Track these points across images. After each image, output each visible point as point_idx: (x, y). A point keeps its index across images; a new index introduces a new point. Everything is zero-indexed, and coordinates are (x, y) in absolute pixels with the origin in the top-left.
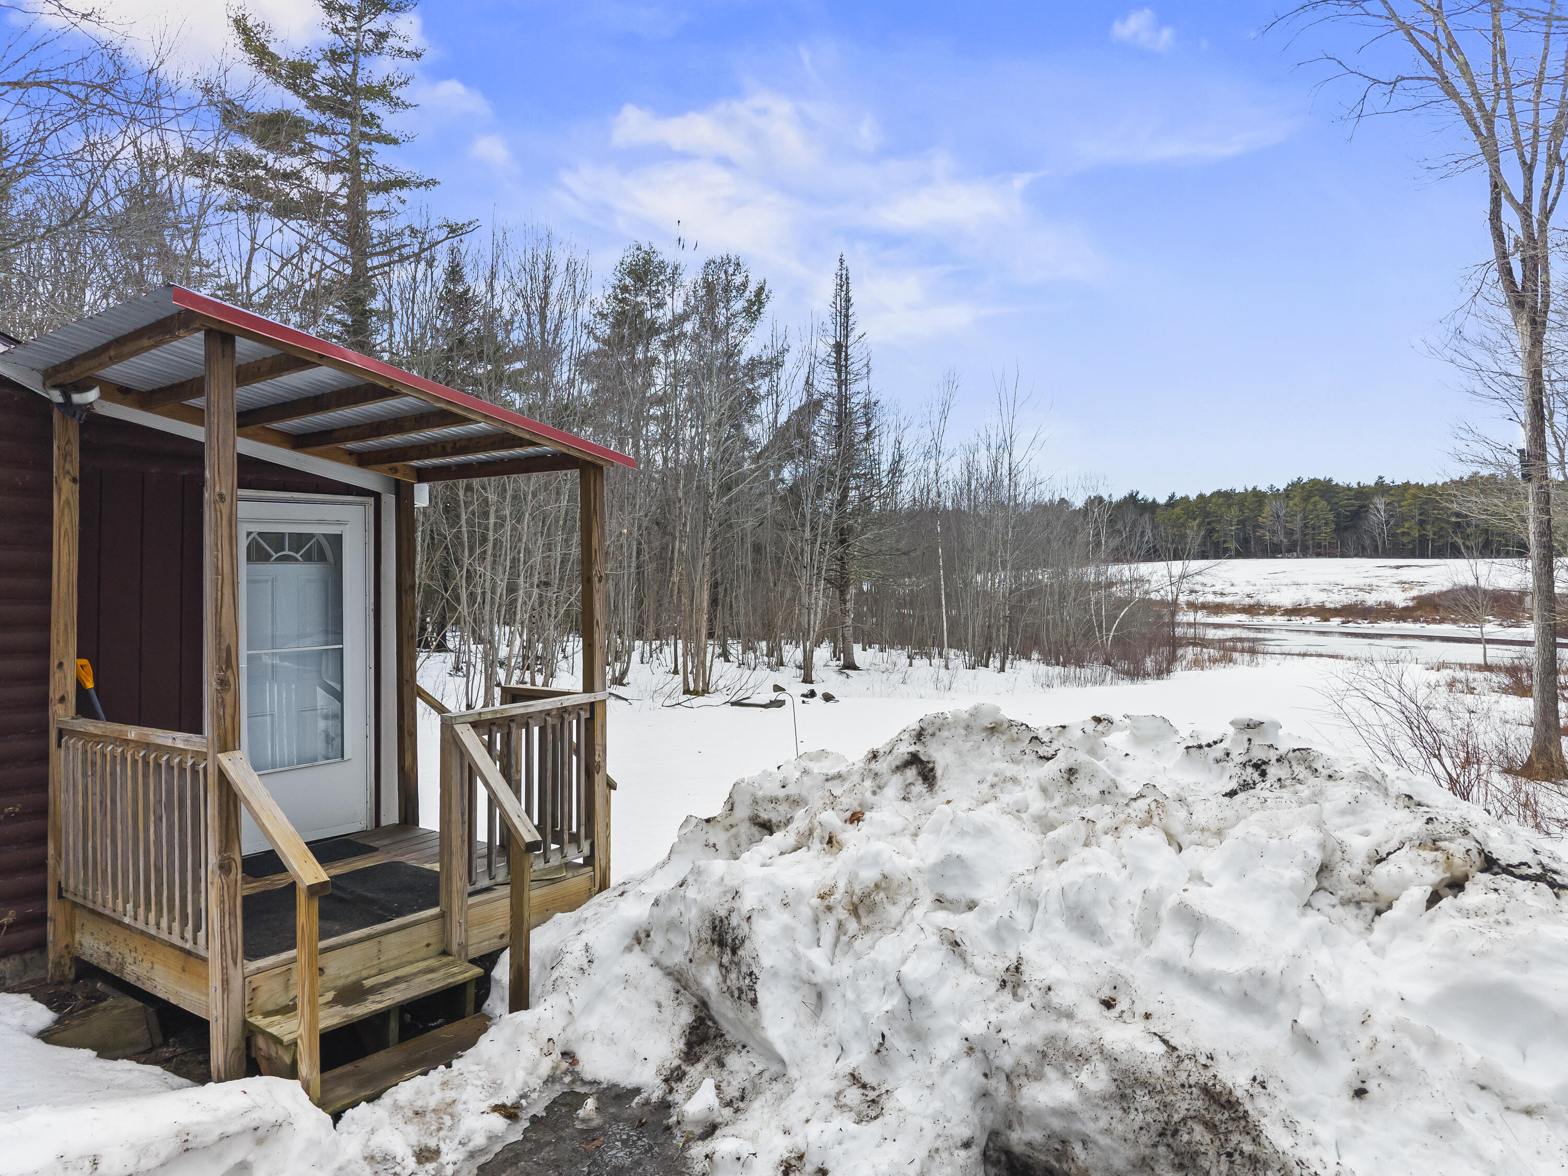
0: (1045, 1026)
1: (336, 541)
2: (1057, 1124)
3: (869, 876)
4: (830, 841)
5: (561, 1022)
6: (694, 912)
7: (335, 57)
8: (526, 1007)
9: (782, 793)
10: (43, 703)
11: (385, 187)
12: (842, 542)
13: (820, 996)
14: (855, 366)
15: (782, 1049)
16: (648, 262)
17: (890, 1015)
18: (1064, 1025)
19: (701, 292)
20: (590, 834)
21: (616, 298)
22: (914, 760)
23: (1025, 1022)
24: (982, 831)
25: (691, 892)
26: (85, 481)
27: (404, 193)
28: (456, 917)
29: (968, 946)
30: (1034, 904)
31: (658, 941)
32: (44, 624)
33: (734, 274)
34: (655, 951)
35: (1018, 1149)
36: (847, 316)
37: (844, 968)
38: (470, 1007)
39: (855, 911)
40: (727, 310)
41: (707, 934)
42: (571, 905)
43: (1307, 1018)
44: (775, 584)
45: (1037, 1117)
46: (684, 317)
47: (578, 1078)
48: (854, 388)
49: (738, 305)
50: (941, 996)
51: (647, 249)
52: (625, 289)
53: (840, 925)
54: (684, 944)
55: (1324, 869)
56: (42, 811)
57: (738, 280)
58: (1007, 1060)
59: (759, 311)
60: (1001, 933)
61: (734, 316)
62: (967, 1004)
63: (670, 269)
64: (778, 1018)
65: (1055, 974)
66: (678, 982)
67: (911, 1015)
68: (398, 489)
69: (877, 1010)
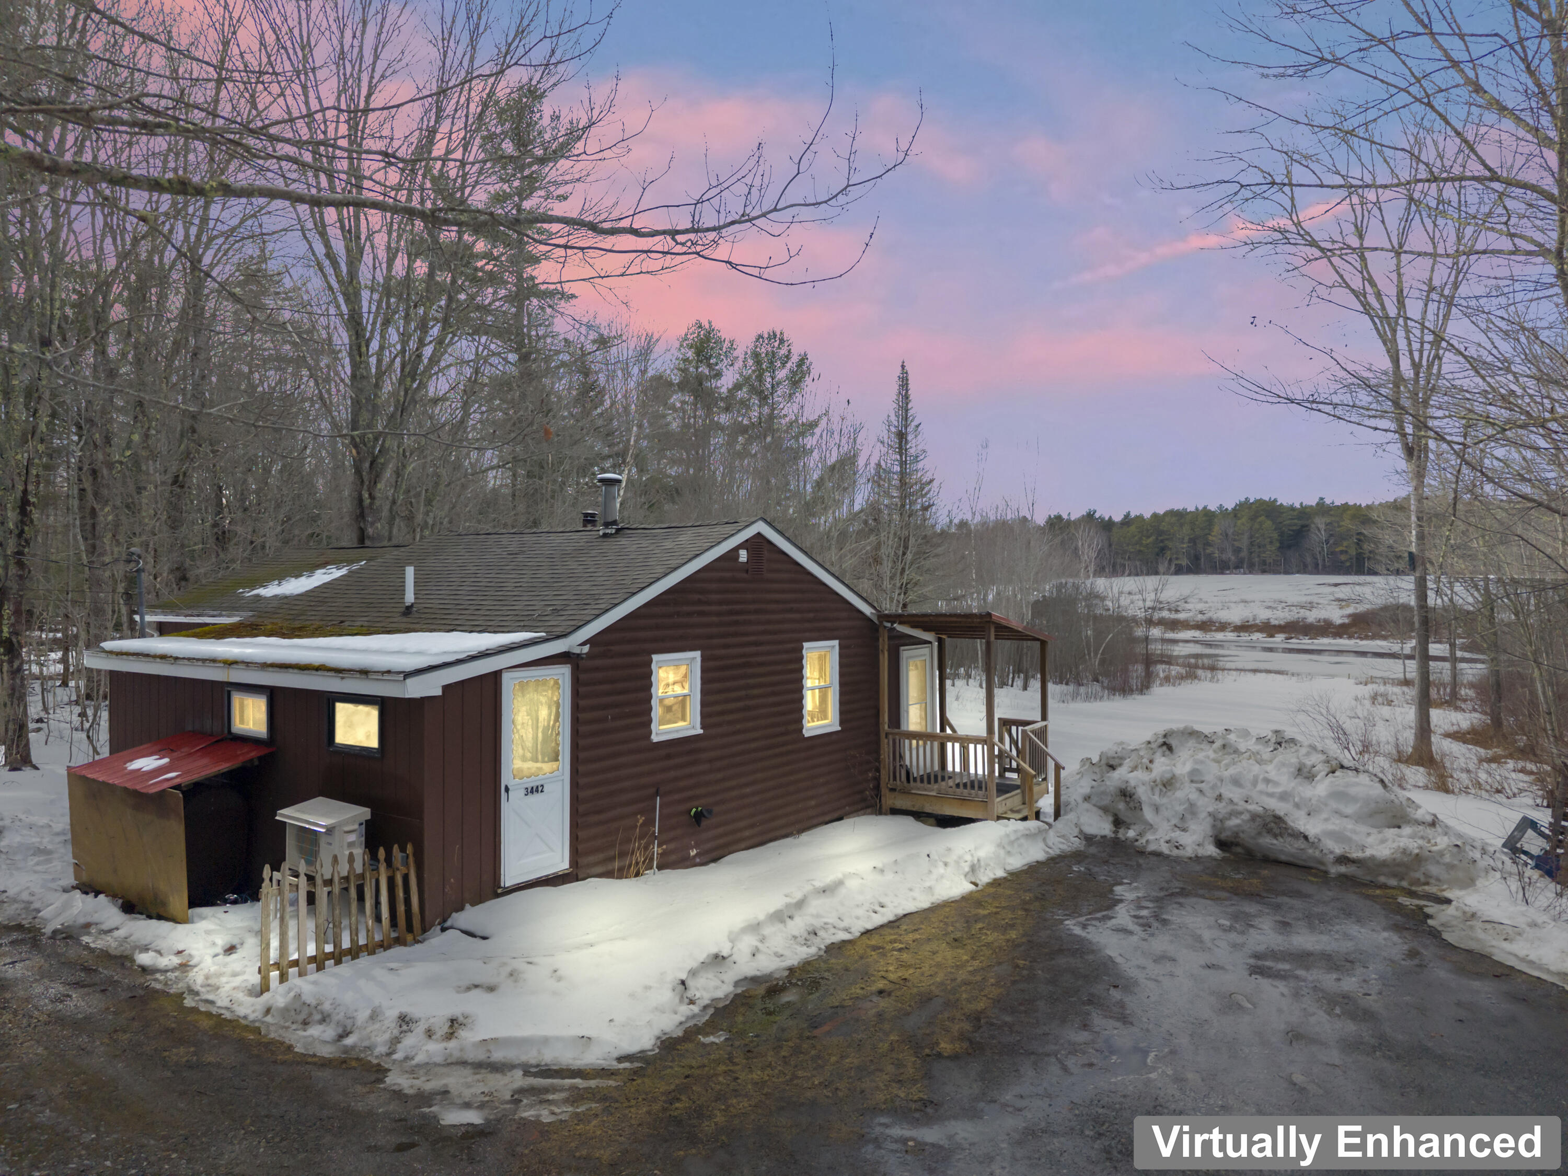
0: (1230, 808)
2: (1235, 829)
3: (1165, 776)
4: (1146, 768)
6: (1110, 788)
13: (1160, 807)
14: (914, 449)
15: (1151, 822)
17: (1184, 809)
18: (1235, 807)
19: (751, 362)
21: (681, 370)
22: (1165, 744)
23: (1224, 807)
25: (1105, 784)
29: (1204, 791)
30: (1222, 780)
36: (906, 410)
37: (1165, 800)
40: (773, 378)
41: (1117, 794)
43: (1297, 799)
45: (1230, 829)
48: (913, 468)
50: (1200, 803)
51: (707, 327)
53: (1161, 789)
54: (1107, 798)
55: (1299, 770)
59: (800, 380)
60: (1214, 787)
61: (779, 383)
62: (1206, 805)
63: (726, 345)
64: (1148, 814)
65: (1231, 796)
66: (1105, 809)
67: (1192, 809)
68: (940, 641)
69: (1180, 809)
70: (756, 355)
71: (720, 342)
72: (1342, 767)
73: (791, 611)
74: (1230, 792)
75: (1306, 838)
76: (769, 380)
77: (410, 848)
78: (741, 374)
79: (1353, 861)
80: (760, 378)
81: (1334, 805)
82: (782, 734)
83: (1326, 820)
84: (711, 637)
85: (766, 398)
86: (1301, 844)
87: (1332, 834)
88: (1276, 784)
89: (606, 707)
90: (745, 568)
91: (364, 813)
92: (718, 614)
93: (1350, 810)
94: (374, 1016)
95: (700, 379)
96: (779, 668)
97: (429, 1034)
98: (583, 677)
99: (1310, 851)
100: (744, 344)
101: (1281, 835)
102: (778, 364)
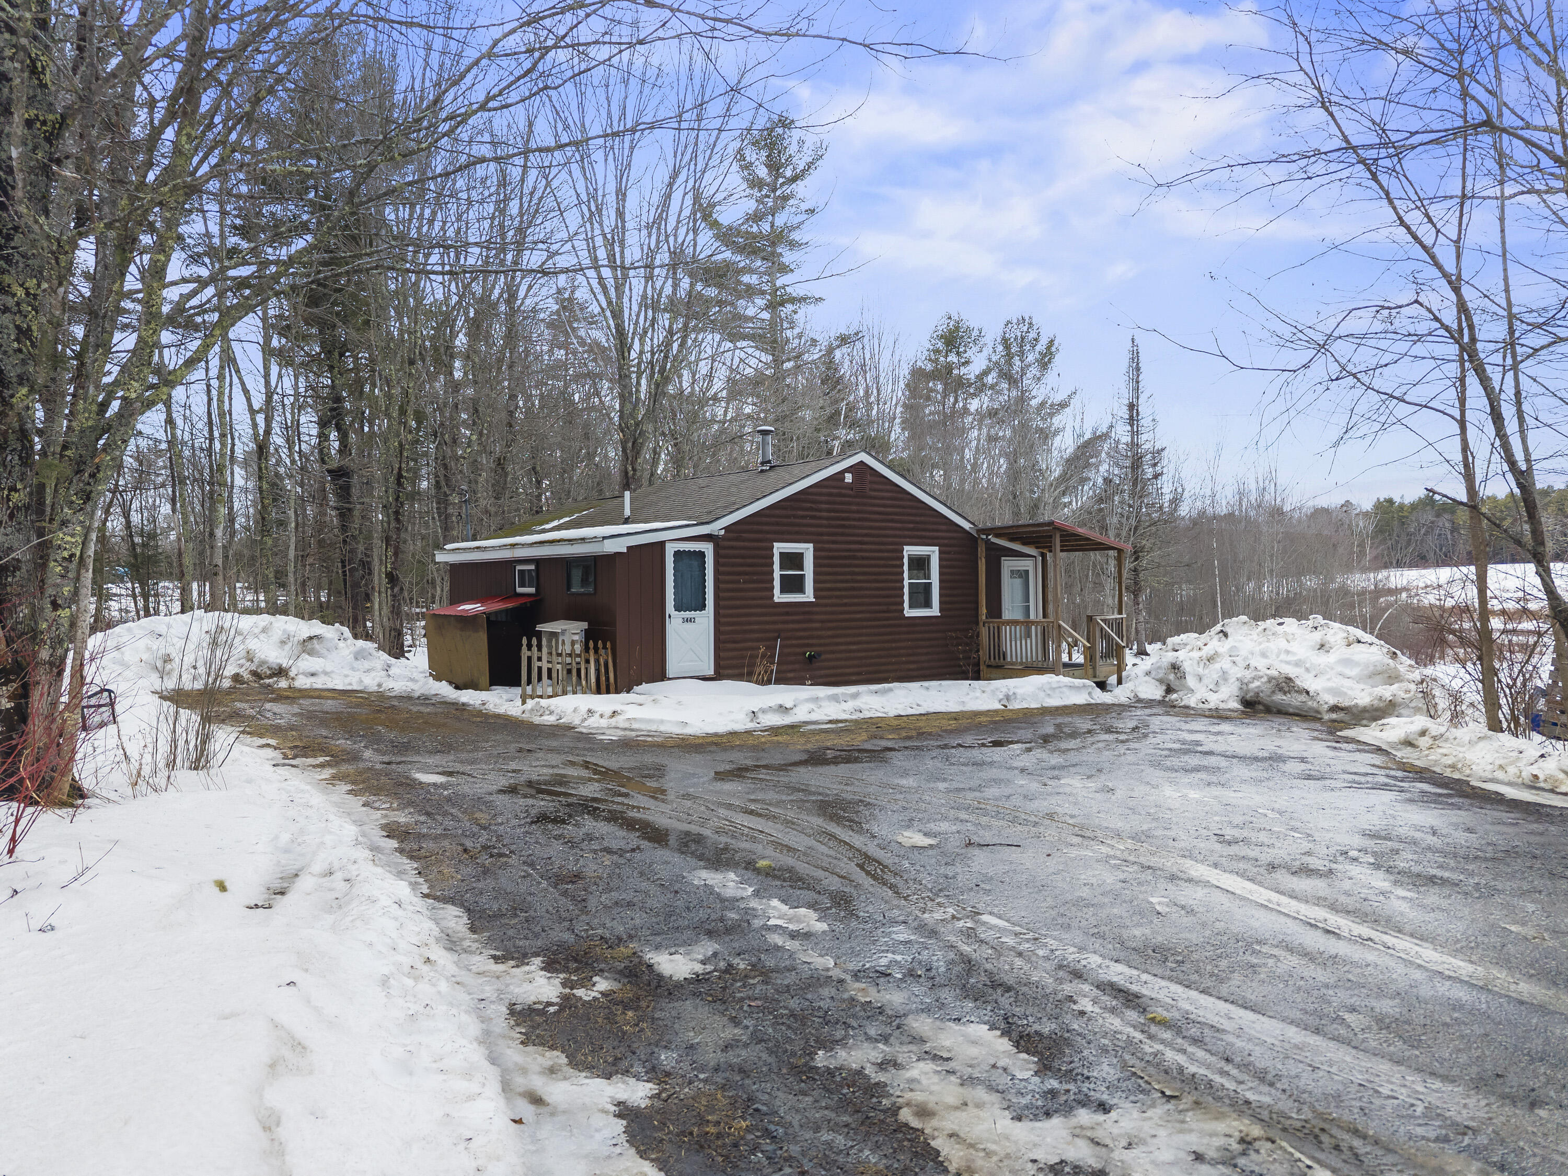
0: (1255, 673)
1: (1027, 572)
2: (1256, 690)
4: (1199, 648)
5: (1132, 687)
6: (1165, 665)
8: (1122, 684)
12: (1136, 559)
13: (1201, 677)
14: (1145, 421)
15: (1193, 687)
16: (957, 328)
17: (1219, 677)
18: (1258, 673)
19: (1000, 348)
21: (931, 359)
29: (1237, 662)
33: (1028, 331)
34: (1153, 675)
36: (1138, 382)
37: (1206, 671)
39: (1208, 660)
40: (1022, 362)
41: (1170, 667)
43: (1309, 665)
45: (1252, 690)
46: (986, 373)
47: (1140, 697)
48: (1144, 437)
49: (1031, 358)
51: (956, 317)
52: (937, 351)
53: (1205, 663)
54: (1162, 672)
57: (1032, 335)
58: (1246, 681)
59: (1050, 361)
60: (1245, 659)
61: (1028, 366)
62: (1237, 672)
63: (975, 333)
64: (1191, 681)
65: (1256, 665)
66: (1161, 681)
67: (1224, 675)
68: (1043, 556)
69: (1215, 676)
70: (1006, 343)
71: (969, 330)
72: (1359, 642)
73: (892, 521)
74: (1254, 662)
75: (1308, 693)
76: (1018, 363)
77: (608, 645)
78: (990, 360)
79: (1342, 709)
80: (1009, 363)
81: (1340, 669)
82: (884, 612)
83: (1329, 680)
84: (822, 534)
85: (1016, 382)
86: (1303, 698)
87: (1330, 690)
88: (1294, 654)
89: (739, 574)
90: (849, 486)
91: (584, 625)
92: (828, 519)
93: (1354, 672)
94: (575, 710)
95: (949, 368)
96: (882, 562)
97: (602, 716)
98: (722, 552)
99: (1310, 703)
100: (993, 333)
101: (1289, 692)
102: (1028, 347)
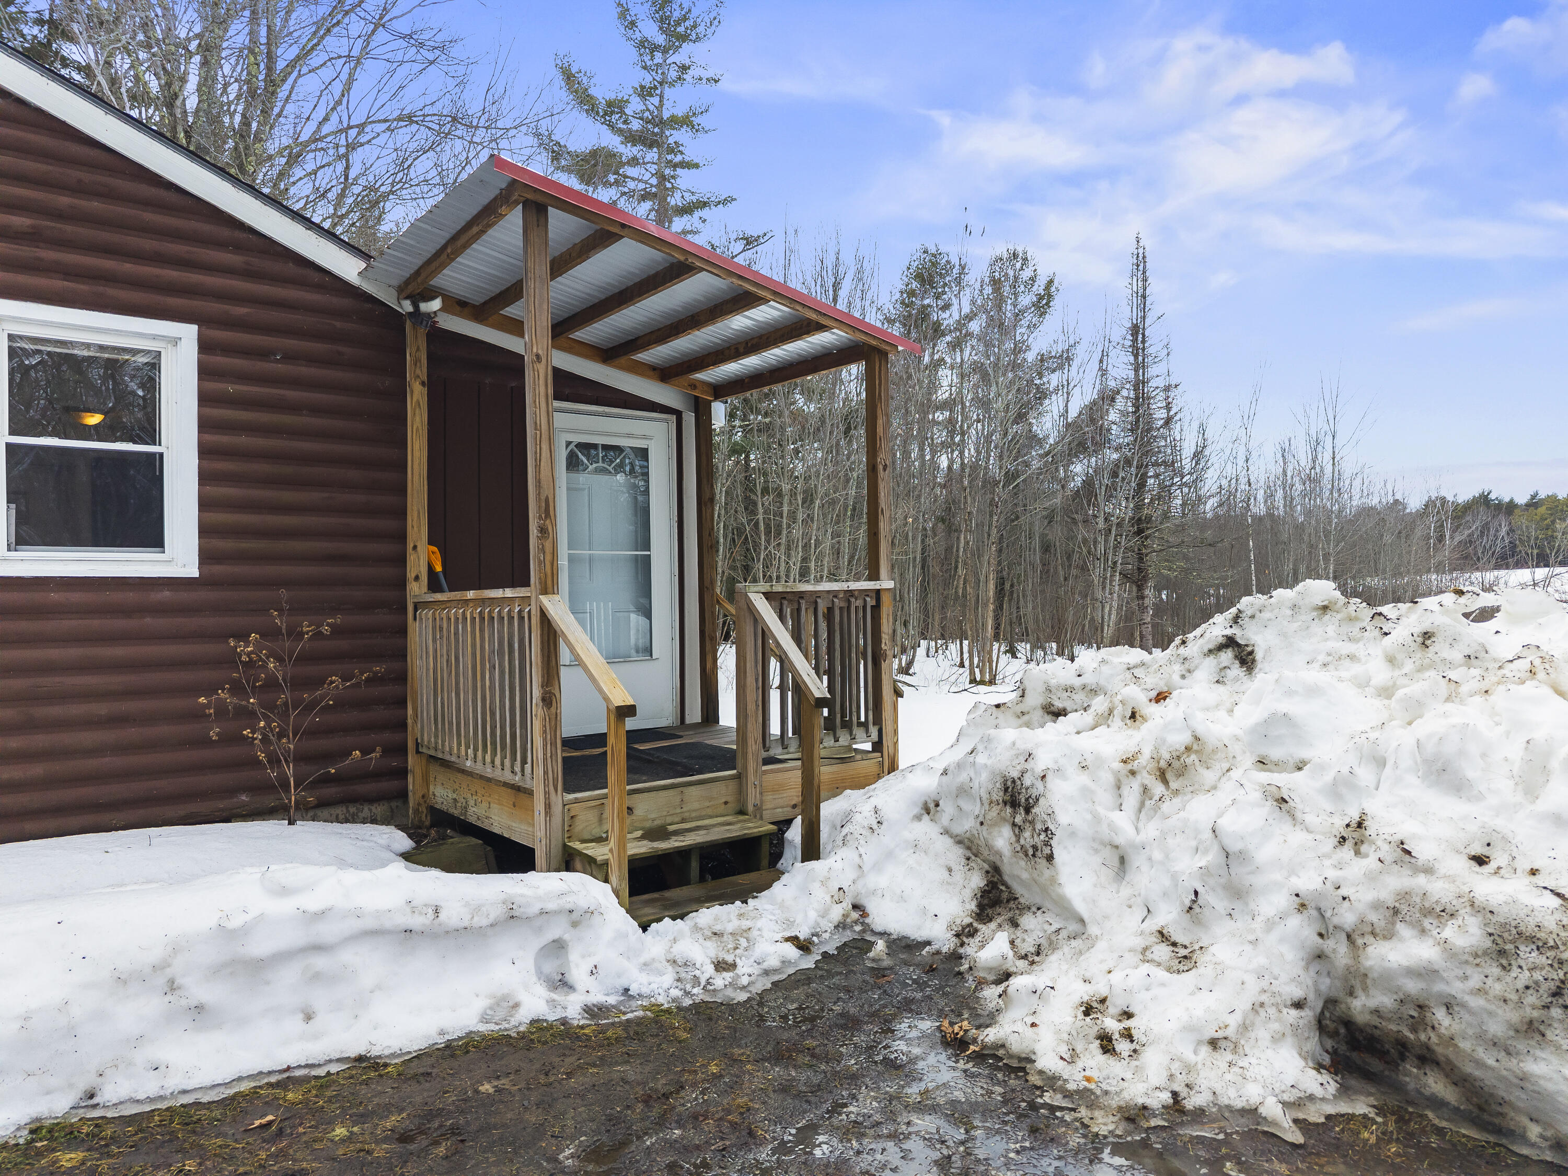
0: (1396, 882)
1: (643, 453)
2: (1412, 987)
3: (1180, 739)
4: (1133, 716)
5: (851, 874)
6: (985, 776)
7: (644, 92)
8: (817, 857)
9: (1077, 682)
10: (401, 584)
11: (686, 210)
12: (1140, 532)
13: (1122, 860)
14: (1154, 347)
15: (1081, 907)
16: (934, 264)
17: (1205, 871)
18: (1421, 881)
19: (988, 290)
20: (878, 721)
21: (903, 303)
22: (1230, 642)
23: (1371, 878)
24: (1313, 691)
25: (981, 759)
26: (433, 386)
27: (704, 213)
28: (751, 778)
29: (1296, 803)
30: (1381, 762)
31: (948, 808)
32: (401, 513)
33: (1022, 269)
34: (945, 820)
35: (1362, 1018)
36: (1144, 297)
37: (1149, 831)
38: (765, 862)
39: (1162, 776)
40: (1015, 306)
41: (998, 796)
42: (860, 783)
44: (1066, 579)
45: (1386, 979)
46: (970, 317)
47: (867, 928)
48: (1152, 371)
49: (1026, 300)
50: (1265, 853)
51: (934, 251)
52: (912, 293)
53: (1145, 790)
54: (973, 808)
56: (402, 678)
57: (1026, 274)
58: (1347, 918)
59: (1048, 305)
61: (1022, 312)
62: (1295, 862)
63: (956, 270)
65: (1410, 828)
70: (996, 283)
71: (948, 266)
76: (1010, 308)
78: (975, 303)
80: (999, 307)
95: (926, 313)
102: (1022, 288)
